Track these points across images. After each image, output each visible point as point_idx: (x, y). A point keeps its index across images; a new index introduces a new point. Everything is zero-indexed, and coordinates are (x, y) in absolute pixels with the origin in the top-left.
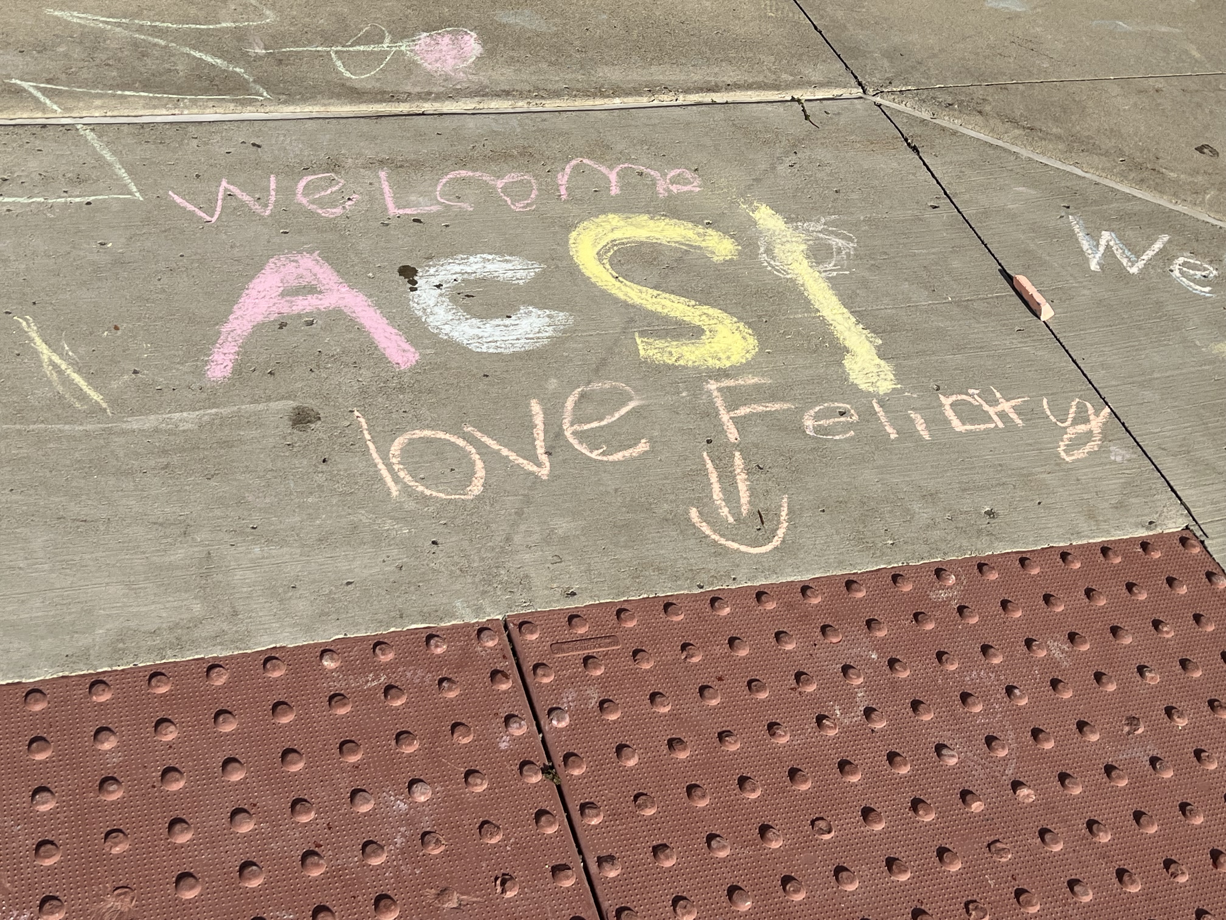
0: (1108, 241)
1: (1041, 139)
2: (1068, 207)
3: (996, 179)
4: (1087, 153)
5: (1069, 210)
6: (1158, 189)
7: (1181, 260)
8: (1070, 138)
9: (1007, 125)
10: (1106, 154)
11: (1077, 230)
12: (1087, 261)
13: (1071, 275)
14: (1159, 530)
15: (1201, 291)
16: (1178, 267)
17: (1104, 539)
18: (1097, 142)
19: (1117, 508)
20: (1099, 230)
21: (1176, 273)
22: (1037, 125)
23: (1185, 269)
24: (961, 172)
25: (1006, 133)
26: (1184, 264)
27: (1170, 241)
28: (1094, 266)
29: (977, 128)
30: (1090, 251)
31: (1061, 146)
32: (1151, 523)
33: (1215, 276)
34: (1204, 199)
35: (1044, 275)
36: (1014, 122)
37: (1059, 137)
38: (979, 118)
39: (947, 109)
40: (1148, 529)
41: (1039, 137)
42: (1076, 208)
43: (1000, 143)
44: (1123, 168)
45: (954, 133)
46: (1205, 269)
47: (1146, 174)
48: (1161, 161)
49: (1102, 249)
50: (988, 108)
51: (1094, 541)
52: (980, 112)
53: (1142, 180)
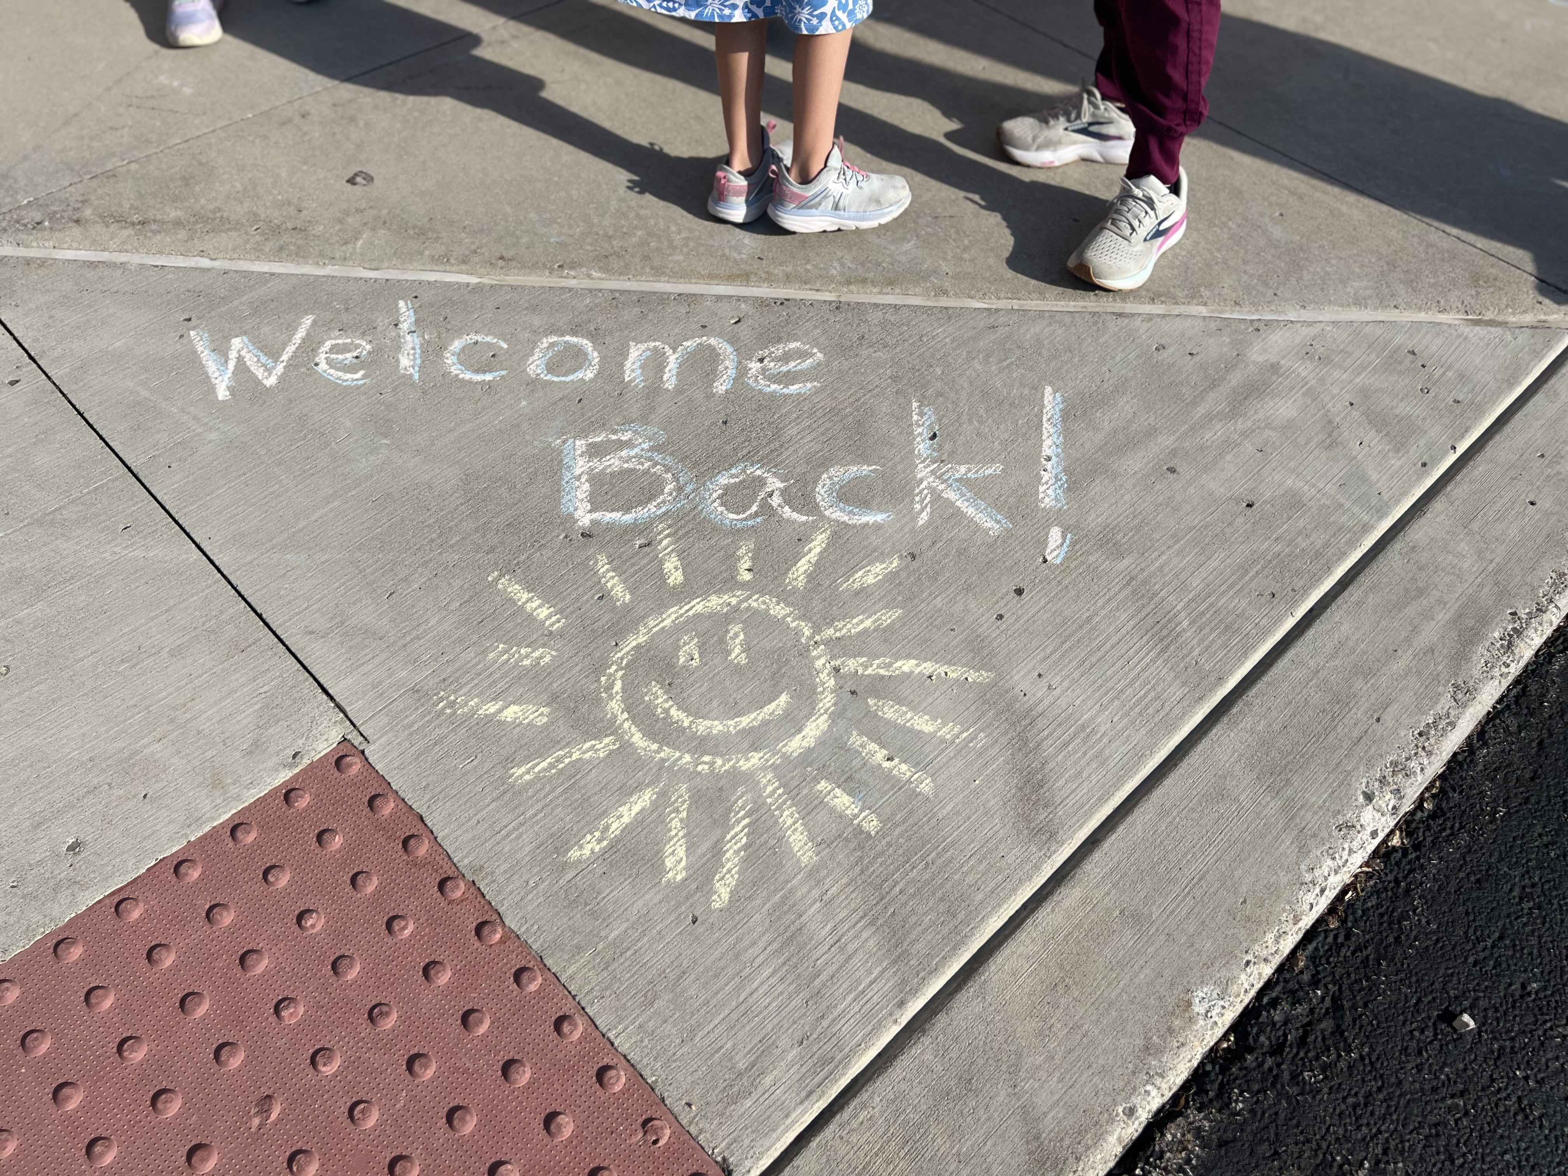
0: (239, 351)
1: (156, 232)
2: (189, 320)
3: (96, 311)
4: (212, 235)
5: (191, 324)
6: (300, 255)
7: (328, 344)
8: (192, 220)
9: (113, 227)
10: (237, 226)
11: (200, 349)
12: (212, 389)
13: (195, 418)
14: (306, 762)
15: (353, 380)
16: (324, 356)
17: (234, 811)
18: (225, 215)
19: (251, 752)
20: (227, 339)
21: (323, 366)
22: (150, 215)
23: (334, 356)
24: (51, 317)
25: (112, 239)
26: (333, 349)
27: (315, 323)
28: (222, 393)
29: (75, 245)
30: (217, 374)
31: (182, 234)
32: (294, 756)
33: (369, 353)
34: (354, 248)
35: (159, 431)
36: (121, 220)
37: (178, 223)
38: (76, 231)
39: (34, 232)
40: (291, 766)
41: (152, 231)
42: (199, 318)
43: (105, 256)
44: (258, 238)
45: (43, 263)
46: (357, 347)
47: (286, 238)
48: (305, 212)
49: (232, 365)
50: (88, 212)
51: (221, 821)
52: (77, 221)
53: (281, 249)
